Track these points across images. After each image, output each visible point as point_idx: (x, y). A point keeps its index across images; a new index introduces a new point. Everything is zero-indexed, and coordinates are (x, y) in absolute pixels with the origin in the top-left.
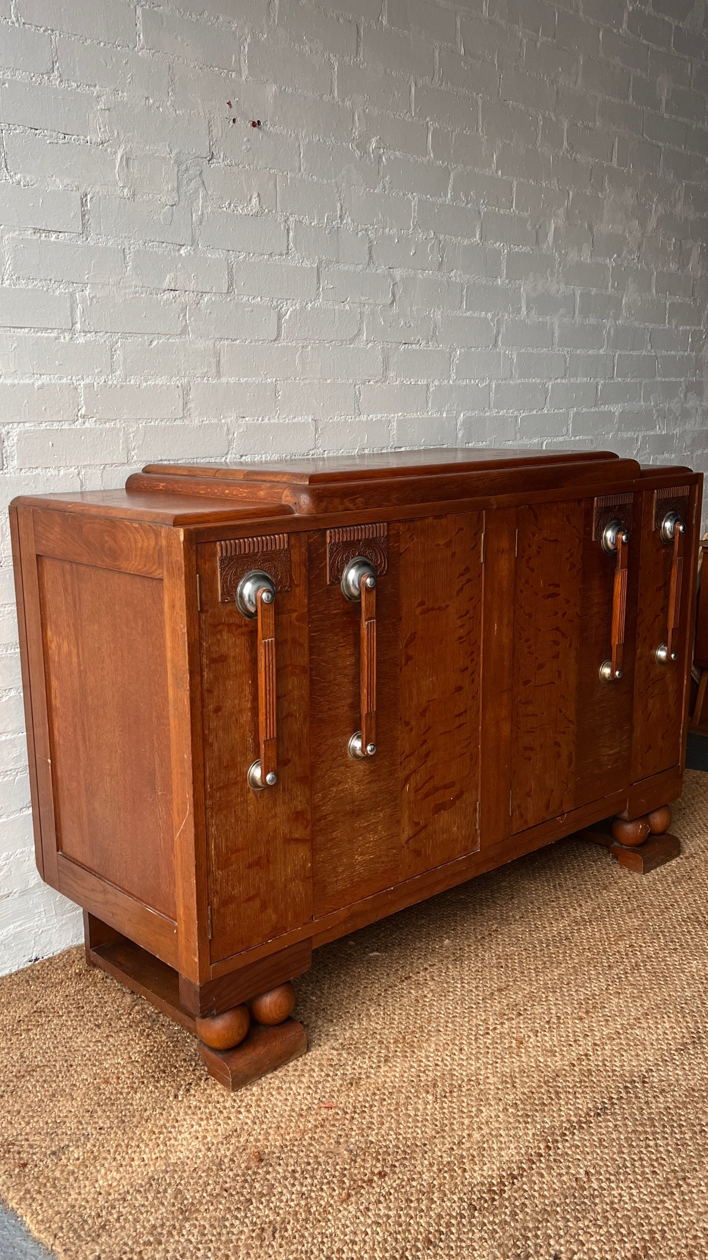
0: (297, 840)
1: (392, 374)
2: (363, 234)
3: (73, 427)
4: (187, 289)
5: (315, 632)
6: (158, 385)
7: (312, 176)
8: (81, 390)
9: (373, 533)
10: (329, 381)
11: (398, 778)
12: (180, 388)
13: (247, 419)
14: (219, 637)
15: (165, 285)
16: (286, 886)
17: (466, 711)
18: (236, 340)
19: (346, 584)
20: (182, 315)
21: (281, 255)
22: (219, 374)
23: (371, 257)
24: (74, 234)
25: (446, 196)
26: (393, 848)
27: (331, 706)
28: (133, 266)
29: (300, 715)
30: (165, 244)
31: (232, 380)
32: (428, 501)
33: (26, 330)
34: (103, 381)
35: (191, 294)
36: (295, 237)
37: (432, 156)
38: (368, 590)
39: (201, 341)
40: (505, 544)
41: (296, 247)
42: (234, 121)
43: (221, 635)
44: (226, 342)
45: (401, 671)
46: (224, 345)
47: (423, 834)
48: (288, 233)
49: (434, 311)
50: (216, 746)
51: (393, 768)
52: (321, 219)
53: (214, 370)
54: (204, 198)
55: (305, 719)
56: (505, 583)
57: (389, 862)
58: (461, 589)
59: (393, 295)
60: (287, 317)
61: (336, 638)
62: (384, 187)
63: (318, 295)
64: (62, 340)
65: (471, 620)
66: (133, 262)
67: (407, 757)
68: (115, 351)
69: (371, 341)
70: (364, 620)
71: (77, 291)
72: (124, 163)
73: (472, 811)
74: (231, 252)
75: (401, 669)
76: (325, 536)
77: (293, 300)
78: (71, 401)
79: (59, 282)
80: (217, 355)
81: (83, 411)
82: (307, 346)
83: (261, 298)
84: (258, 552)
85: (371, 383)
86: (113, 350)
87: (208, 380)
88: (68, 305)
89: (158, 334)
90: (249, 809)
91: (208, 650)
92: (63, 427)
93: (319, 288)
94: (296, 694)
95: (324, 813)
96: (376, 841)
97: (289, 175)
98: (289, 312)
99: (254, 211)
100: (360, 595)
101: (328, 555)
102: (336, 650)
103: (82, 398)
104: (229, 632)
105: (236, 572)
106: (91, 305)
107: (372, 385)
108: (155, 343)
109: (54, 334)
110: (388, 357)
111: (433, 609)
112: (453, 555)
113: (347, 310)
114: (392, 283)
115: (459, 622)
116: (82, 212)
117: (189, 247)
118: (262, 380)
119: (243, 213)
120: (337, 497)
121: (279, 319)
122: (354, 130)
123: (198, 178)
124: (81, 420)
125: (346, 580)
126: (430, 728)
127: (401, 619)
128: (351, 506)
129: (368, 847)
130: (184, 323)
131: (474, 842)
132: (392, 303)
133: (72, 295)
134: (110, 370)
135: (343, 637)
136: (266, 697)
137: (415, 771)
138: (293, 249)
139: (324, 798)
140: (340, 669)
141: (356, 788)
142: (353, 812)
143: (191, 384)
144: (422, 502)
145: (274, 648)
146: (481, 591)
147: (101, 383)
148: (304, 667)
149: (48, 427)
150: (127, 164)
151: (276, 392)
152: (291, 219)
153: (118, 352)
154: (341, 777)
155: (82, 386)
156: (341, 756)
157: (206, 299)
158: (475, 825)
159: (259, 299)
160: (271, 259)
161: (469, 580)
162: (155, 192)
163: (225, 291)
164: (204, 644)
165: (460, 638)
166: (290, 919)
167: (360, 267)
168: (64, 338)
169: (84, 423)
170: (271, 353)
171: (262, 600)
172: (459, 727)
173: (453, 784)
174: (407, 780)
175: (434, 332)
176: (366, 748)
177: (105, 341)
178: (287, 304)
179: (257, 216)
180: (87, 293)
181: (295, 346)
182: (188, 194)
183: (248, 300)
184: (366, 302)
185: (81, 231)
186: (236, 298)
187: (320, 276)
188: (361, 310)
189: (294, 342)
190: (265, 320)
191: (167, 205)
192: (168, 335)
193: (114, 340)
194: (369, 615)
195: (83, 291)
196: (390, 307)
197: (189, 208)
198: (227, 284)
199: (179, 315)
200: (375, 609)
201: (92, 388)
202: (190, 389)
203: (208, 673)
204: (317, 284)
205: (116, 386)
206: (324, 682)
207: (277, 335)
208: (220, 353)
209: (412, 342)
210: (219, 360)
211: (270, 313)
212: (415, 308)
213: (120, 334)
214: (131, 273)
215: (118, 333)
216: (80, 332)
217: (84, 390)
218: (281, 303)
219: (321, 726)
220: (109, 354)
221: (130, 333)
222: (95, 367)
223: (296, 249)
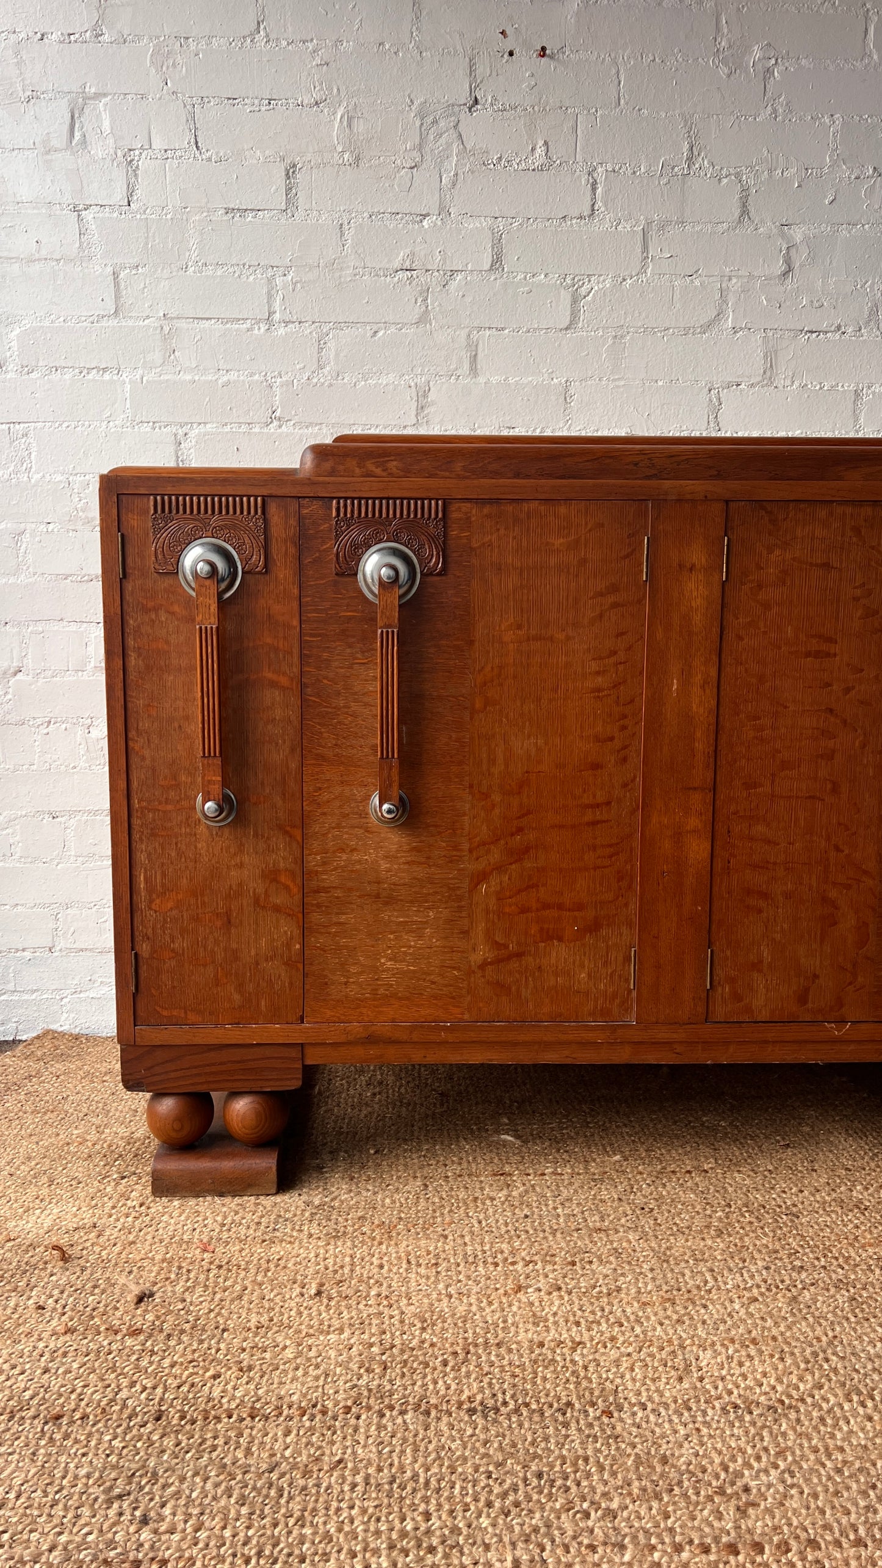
0: (277, 909)
2: (730, 181)
3: (265, 430)
4: (429, 268)
5: (312, 635)
6: (381, 384)
8: (277, 389)
9: (416, 511)
10: (660, 383)
11: (463, 869)
12: (413, 389)
14: (153, 617)
15: (397, 264)
16: (257, 964)
17: (608, 803)
18: (503, 329)
19: (363, 577)
20: (419, 300)
21: (581, 217)
22: (474, 370)
23: (745, 211)
24: (276, 212)
26: (454, 968)
27: (339, 742)
28: (353, 244)
29: (284, 742)
30: (400, 216)
31: (495, 380)
32: (528, 477)
33: (213, 321)
34: (307, 378)
35: (436, 274)
36: (606, 192)
37: (875, 57)
38: (383, 585)
39: (449, 331)
40: (697, 555)
41: (606, 206)
42: (511, 54)
43: (157, 615)
44: (488, 332)
45: (471, 719)
46: (484, 335)
47: (514, 965)
48: (594, 189)
49: (873, 284)
50: (147, 753)
51: (455, 853)
52: (652, 165)
53: (466, 366)
54: (462, 152)
55: (293, 750)
56: (697, 619)
57: (446, 986)
58: (600, 616)
59: (788, 261)
60: (589, 298)
61: (348, 651)
62: (775, 111)
63: (643, 267)
64: (256, 332)
65: (621, 668)
66: (352, 240)
67: (484, 844)
68: (325, 343)
69: (741, 329)
71: (277, 276)
72: (345, 123)
73: (620, 958)
74: (500, 219)
76: (330, 508)
77: (600, 275)
78: (263, 401)
79: (255, 266)
80: (473, 348)
81: (278, 414)
82: (623, 337)
83: (546, 275)
84: (213, 515)
85: (742, 386)
86: (322, 342)
87: (457, 379)
88: (265, 290)
89: (385, 323)
90: (199, 846)
91: (137, 630)
92: (253, 430)
93: (646, 258)
94: (278, 713)
95: (326, 885)
96: (420, 948)
97: (599, 113)
98: (593, 291)
99: (537, 163)
101: (333, 534)
103: (278, 398)
104: (168, 612)
105: (176, 536)
106: (293, 290)
107: (742, 390)
108: (381, 334)
109: (248, 324)
110: (776, 352)
111: (537, 638)
112: (583, 562)
113: (696, 286)
114: (784, 247)
115: (594, 666)
116: (286, 186)
117: (435, 218)
118: (543, 380)
119: (520, 168)
121: (575, 300)
122: (719, 39)
123: (452, 131)
124: (276, 423)
125: (363, 570)
126: (529, 812)
127: (471, 643)
128: (378, 471)
129: (405, 953)
130: (423, 309)
131: (624, 1008)
132: (785, 274)
133: (270, 281)
134: (316, 366)
135: (363, 652)
136: (203, 700)
137: (497, 869)
138: (603, 209)
139: (324, 863)
140: (355, 693)
141: (384, 865)
142: (378, 896)
143: (431, 384)
145: (215, 638)
146: (643, 625)
147: (302, 381)
149: (234, 430)
150: (350, 125)
151: (566, 395)
152: (600, 170)
153: (329, 345)
154: (357, 844)
155: (278, 383)
156: (357, 813)
157: (458, 279)
158: (627, 981)
159: (543, 276)
160: (563, 224)
161: (615, 605)
162: (387, 154)
163: (487, 267)
164: (131, 622)
165: (599, 690)
166: (263, 1008)
167: (724, 226)
168: (259, 329)
169: (280, 427)
170: (560, 345)
171: (196, 571)
172: (594, 823)
173: (578, 907)
174: (482, 877)
177: (311, 333)
178: (589, 281)
179: (542, 170)
180: (290, 278)
181: (602, 336)
182: (436, 152)
183: (525, 278)
184: (733, 273)
185: (284, 208)
186: (505, 276)
187: (648, 243)
188: (723, 286)
189: (601, 331)
190: (550, 303)
191: (404, 168)
192: (398, 324)
193: (324, 331)
194: (385, 620)
195: (285, 275)
196: (780, 279)
197: (437, 169)
198: (490, 259)
199: (416, 300)
200: (397, 614)
201: (291, 386)
202: (429, 390)
203: (135, 659)
204: (643, 253)
205: (323, 384)
206: (326, 707)
207: (571, 321)
208: (477, 346)
209: (825, 330)
210: (476, 355)
211: (559, 293)
212: (831, 280)
213: (332, 323)
214: (350, 251)
215: (330, 322)
216: (279, 323)
217: (280, 389)
218: (579, 280)
219: (321, 765)
220: (316, 348)
221: (346, 322)
222: (296, 362)
223: (607, 209)
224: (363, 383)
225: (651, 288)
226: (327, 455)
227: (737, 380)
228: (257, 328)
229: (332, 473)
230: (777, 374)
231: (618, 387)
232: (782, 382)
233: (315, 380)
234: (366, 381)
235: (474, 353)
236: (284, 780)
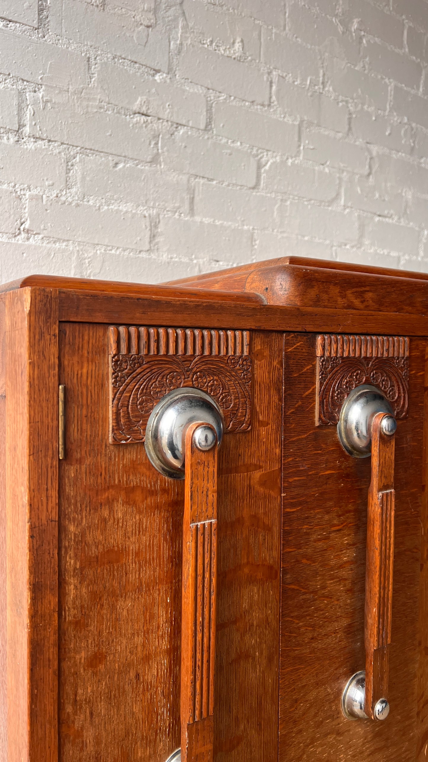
1: (367, 242)
2: (343, 105)
3: (13, 241)
4: (161, 116)
5: (293, 505)
6: (121, 211)
7: (296, 38)
8: (26, 202)
9: (388, 350)
10: (306, 239)
11: (412, 738)
12: (148, 219)
13: (221, 263)
14: (106, 513)
15: (135, 107)
18: (212, 180)
19: (346, 428)
20: (153, 143)
21: (263, 105)
22: (192, 211)
23: (350, 129)
24: (28, 27)
25: (418, 88)
27: (315, 634)
28: (99, 79)
29: (261, 653)
30: (137, 65)
31: (207, 220)
34: (55, 195)
35: (165, 123)
36: (278, 91)
37: (407, 50)
38: (384, 439)
39: (174, 174)
41: (278, 101)
43: (111, 510)
44: (202, 181)
45: (421, 570)
46: (199, 183)
48: (271, 86)
49: (406, 191)
50: (89, 735)
52: (304, 80)
53: (187, 206)
54: (185, 27)
55: (270, 660)
59: (370, 168)
60: (267, 167)
61: (327, 517)
62: (364, 67)
63: (299, 152)
64: (5, 141)
66: (98, 75)
68: (72, 165)
69: (348, 207)
70: (375, 489)
71: (27, 90)
74: (211, 91)
75: (422, 565)
76: (313, 345)
77: (274, 152)
78: (12, 212)
79: (5, 75)
80: (192, 191)
81: (27, 225)
82: (286, 201)
83: (241, 143)
84: (193, 356)
85: (348, 247)
86: (70, 164)
87: (180, 216)
88: (15, 102)
89: (125, 157)
91: (81, 539)
93: (300, 146)
94: (256, 616)
97: (274, 31)
98: (269, 163)
99: (237, 55)
100: (369, 447)
101: (318, 377)
102: (327, 538)
103: (27, 210)
104: (127, 503)
105: (146, 387)
106: (44, 109)
107: (348, 249)
108: (121, 166)
110: (364, 225)
113: (326, 173)
114: (369, 157)
116: (39, 6)
117: (165, 75)
118: (238, 226)
119: (225, 54)
120: (336, 284)
121: (259, 167)
122: (337, 7)
123: (178, 7)
124: (23, 235)
125: (346, 421)
127: (423, 488)
128: (357, 302)
130: (155, 151)
132: (369, 174)
133: (21, 93)
134: (64, 185)
135: (339, 516)
136: (195, 636)
138: (276, 103)
140: (331, 568)
143: (161, 217)
145: (214, 538)
147: (51, 198)
148: (271, 567)
151: (252, 239)
152: (274, 73)
153: (76, 167)
154: (329, 753)
155: (27, 196)
156: (329, 716)
157: (181, 132)
159: (239, 144)
160: (252, 107)
162: (128, 8)
163: (202, 126)
164: (72, 528)
167: (340, 135)
168: (8, 139)
169: (28, 239)
170: (248, 200)
171: (193, 443)
175: (405, 210)
176: (373, 708)
177: (59, 153)
178: (267, 155)
179: (239, 61)
180: (41, 95)
181: (274, 198)
182: (167, 19)
183: (227, 142)
184: (345, 169)
185: (36, 26)
186: (215, 137)
187: (301, 134)
190: (244, 166)
191: (141, 24)
192: (136, 160)
193: (72, 153)
194: (384, 480)
195: (35, 91)
196: (366, 178)
197: (167, 34)
198: (205, 122)
199: (150, 142)
200: (393, 472)
201: (40, 200)
202: (159, 222)
203: (76, 587)
204: (298, 142)
205: (70, 203)
206: (305, 593)
207: (256, 183)
208: (194, 190)
209: (387, 216)
210: (193, 198)
211: (249, 159)
212: (389, 185)
213: (79, 148)
214: (96, 85)
215: (77, 147)
216: (29, 137)
217: (29, 202)
218: (261, 153)
219: (298, 669)
220: (65, 168)
221: (91, 149)
222: (45, 179)
223: (278, 104)
224: (106, 208)
225: (302, 169)
226: (310, 280)
227: (346, 242)
228: (5, 138)
229: (317, 302)
231: (283, 237)
232: (367, 247)
233: (63, 199)
234: (108, 205)
235: (192, 196)
236: (260, 704)
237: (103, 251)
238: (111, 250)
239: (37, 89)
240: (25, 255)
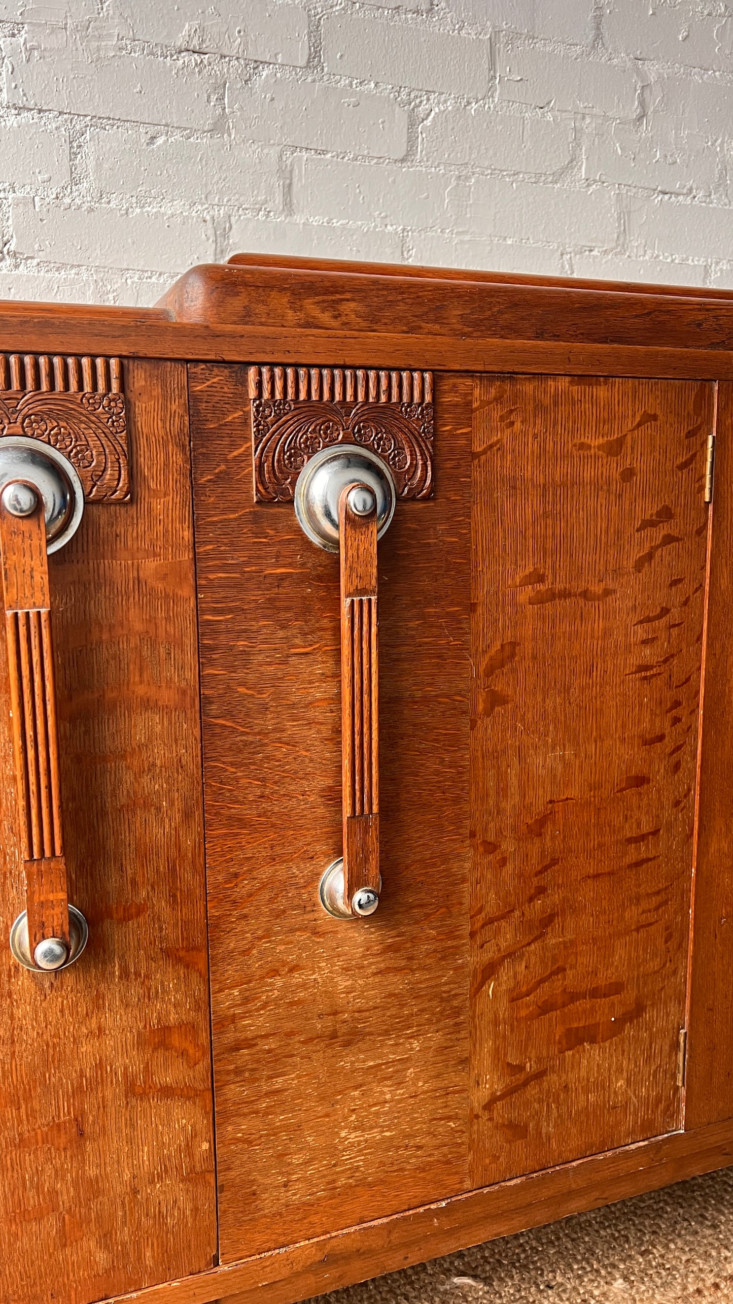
0: (167, 1092)
1: (636, 242)
4: (225, 52)
5: (216, 611)
6: (164, 214)
8: (11, 209)
9: (388, 393)
10: (509, 242)
11: (462, 967)
12: (210, 224)
15: (180, 42)
16: (135, 1192)
17: (655, 833)
18: (324, 152)
19: (305, 506)
20: (214, 98)
21: (417, 12)
22: (289, 207)
23: (598, 36)
26: (449, 1118)
27: (267, 791)
29: (172, 804)
31: (315, 221)
32: (556, 337)
34: (54, 196)
35: (235, 62)
38: (356, 521)
39: (254, 147)
44: (305, 155)
45: (472, 729)
46: (300, 158)
47: (532, 1091)
51: (449, 943)
53: (279, 198)
55: (187, 815)
57: (438, 1147)
58: (650, 556)
59: (642, 104)
60: (428, 123)
61: (281, 634)
63: (491, 90)
65: (675, 632)
67: (491, 921)
68: (79, 147)
69: (595, 181)
70: (342, 594)
73: (666, 1048)
75: (474, 722)
76: (244, 382)
77: (441, 94)
80: (287, 174)
81: (12, 246)
82: (467, 178)
83: (376, 84)
85: (595, 253)
86: (75, 144)
87: (267, 216)
89: (166, 125)
90: (18, 1013)
93: (493, 78)
94: (160, 754)
95: (249, 1035)
96: (400, 1101)
98: (433, 113)
100: (338, 532)
101: (253, 430)
102: (284, 662)
103: (10, 221)
106: (28, 61)
107: (595, 257)
108: (160, 141)
110: (630, 213)
111: (565, 594)
112: (628, 475)
113: (548, 122)
114: (639, 84)
115: (641, 633)
118: (376, 226)
120: (282, 290)
121: (412, 123)
124: (9, 261)
125: (307, 498)
126: (554, 862)
127: (473, 608)
128: (325, 318)
129: (377, 1114)
130: (219, 111)
131: (671, 1113)
132: (640, 118)
134: (68, 178)
135: (305, 634)
137: (509, 955)
139: (246, 1000)
140: (293, 706)
141: (343, 983)
142: (334, 1036)
143: (233, 219)
144: (539, 336)
146: (703, 568)
147: (48, 200)
153: (85, 150)
154: (299, 957)
155: (10, 200)
156: (298, 907)
157: (264, 73)
158: (674, 1077)
159: (373, 85)
160: (397, 18)
161: (669, 539)
163: (302, 62)
165: (647, 668)
166: (149, 1262)
167: (577, 49)
169: (17, 266)
170: (394, 181)
172: (638, 864)
173: (617, 988)
174: (489, 971)
176: (350, 897)
177: (57, 128)
178: (428, 99)
180: (22, 40)
181: (444, 175)
183: (351, 85)
184: (587, 111)
186: (326, 78)
187: (495, 56)
188: (577, 125)
189: (442, 167)
190: (383, 122)
192: (185, 129)
193: (78, 127)
194: (356, 581)
195: (13, 35)
196: (635, 124)
198: (307, 51)
199: (209, 97)
200: (375, 571)
201: (31, 206)
202: (231, 228)
204: (490, 70)
206: (244, 734)
207: (408, 151)
208: (291, 172)
209: (678, 191)
210: (290, 184)
211: (393, 111)
212: (684, 133)
213: (89, 118)
214: (111, 12)
215: (86, 116)
216: (8, 108)
217: (13, 208)
218: (416, 97)
219: (237, 834)
220: (67, 152)
221: (109, 118)
222: (37, 171)
223: (448, 6)
224: (138, 210)
225: (499, 118)
226: (234, 284)
227: (590, 244)
229: (246, 317)
230: (630, 241)
231: (462, 242)
232: (635, 250)
233: (67, 200)
234: (142, 208)
235: (288, 181)
236: (173, 871)
237: (136, 279)
238: (150, 278)
239: (16, 32)
240: (12, 290)
